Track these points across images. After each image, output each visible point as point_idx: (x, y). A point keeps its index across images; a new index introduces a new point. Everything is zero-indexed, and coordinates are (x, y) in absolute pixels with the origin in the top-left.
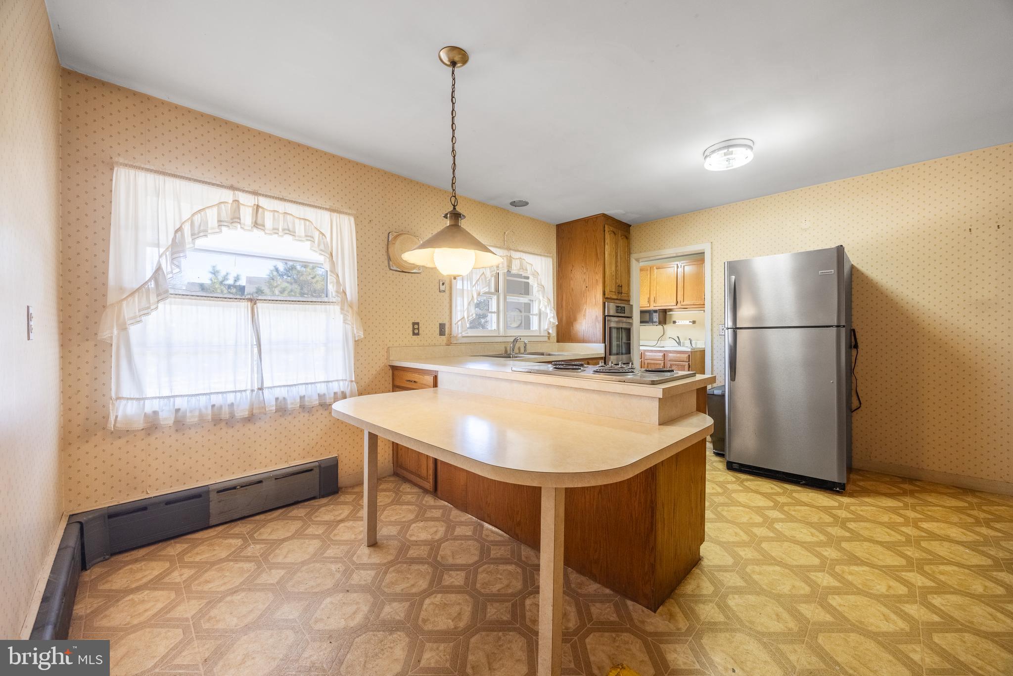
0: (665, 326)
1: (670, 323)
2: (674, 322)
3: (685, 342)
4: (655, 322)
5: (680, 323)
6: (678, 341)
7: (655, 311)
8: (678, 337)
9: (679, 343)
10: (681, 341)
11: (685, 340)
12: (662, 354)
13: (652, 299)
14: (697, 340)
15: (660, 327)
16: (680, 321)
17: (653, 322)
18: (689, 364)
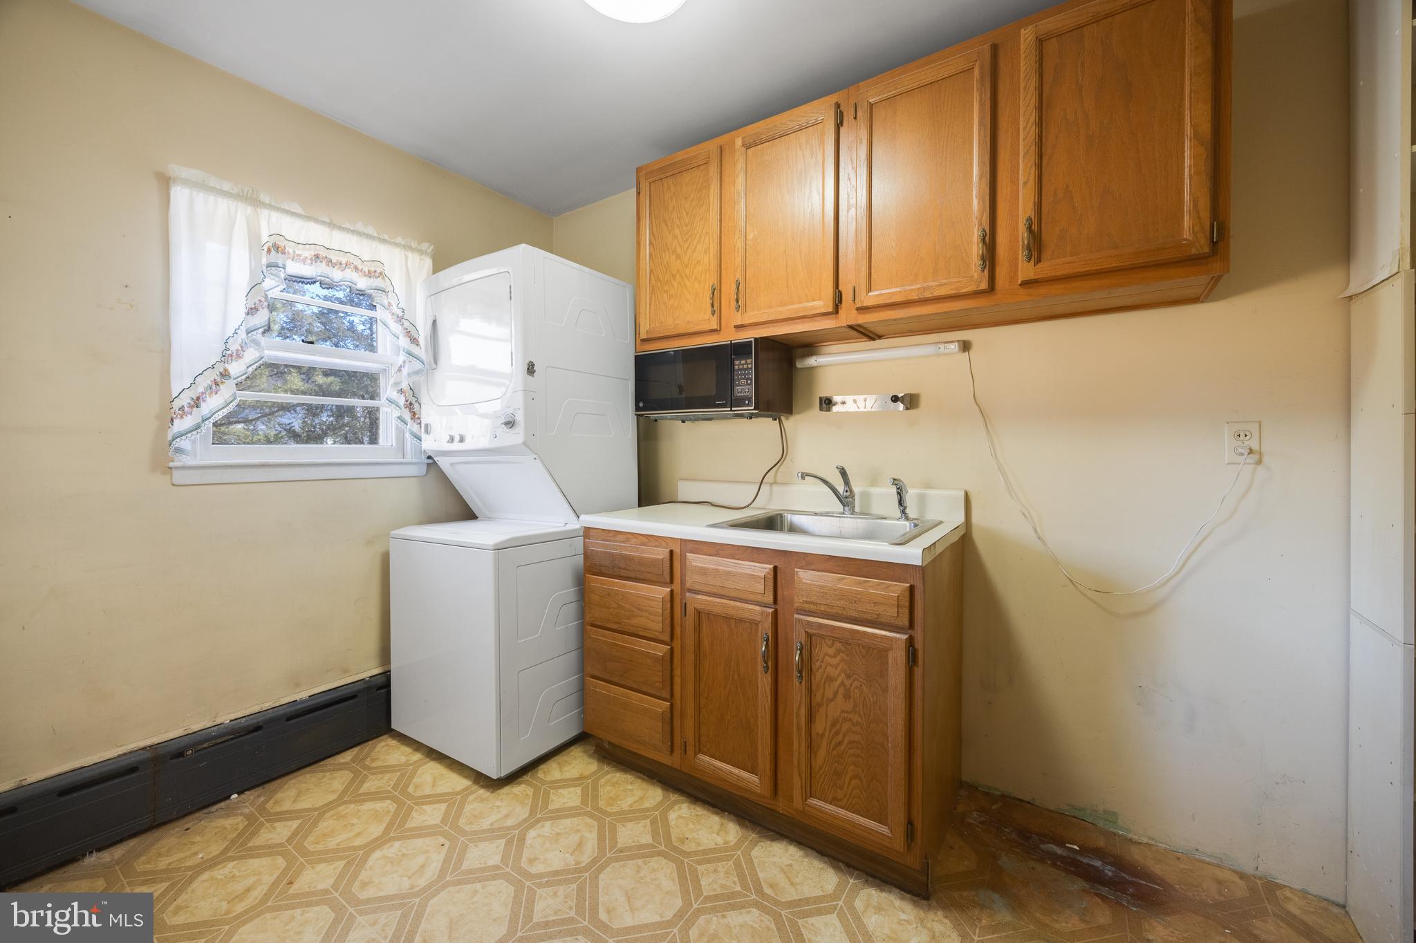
0: (790, 423)
1: (808, 407)
2: (827, 403)
3: (875, 490)
4: (741, 402)
5: (850, 407)
6: (841, 488)
7: (740, 349)
8: (844, 473)
9: (846, 500)
10: (857, 489)
11: (874, 481)
12: (763, 569)
13: (729, 290)
14: (928, 486)
15: (766, 427)
16: (849, 399)
17: (735, 402)
18: (911, 642)
